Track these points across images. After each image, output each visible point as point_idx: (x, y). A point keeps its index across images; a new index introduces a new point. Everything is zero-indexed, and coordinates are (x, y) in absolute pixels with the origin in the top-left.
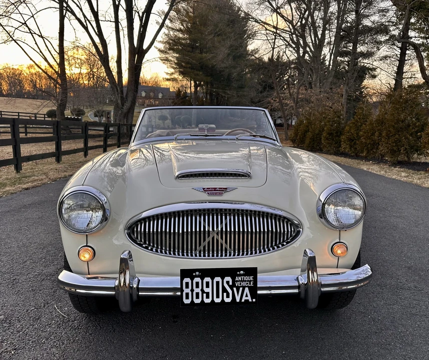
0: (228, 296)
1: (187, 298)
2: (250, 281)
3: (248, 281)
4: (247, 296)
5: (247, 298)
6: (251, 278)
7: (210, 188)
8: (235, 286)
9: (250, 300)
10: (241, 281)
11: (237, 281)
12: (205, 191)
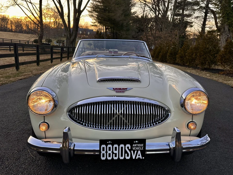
0: (128, 156)
1: (103, 156)
3: (140, 147)
4: (139, 155)
5: (139, 157)
6: (142, 145)
7: (117, 88)
8: (132, 150)
9: (141, 158)
10: (136, 147)
11: (134, 147)
12: (114, 90)
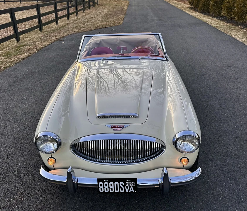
1: (101, 190)
2: (133, 184)
3: (132, 184)
4: (132, 190)
5: (132, 191)
6: (134, 183)
7: (114, 126)
8: (126, 186)
9: (134, 192)
10: (129, 184)
11: (126, 184)
12: (112, 128)
